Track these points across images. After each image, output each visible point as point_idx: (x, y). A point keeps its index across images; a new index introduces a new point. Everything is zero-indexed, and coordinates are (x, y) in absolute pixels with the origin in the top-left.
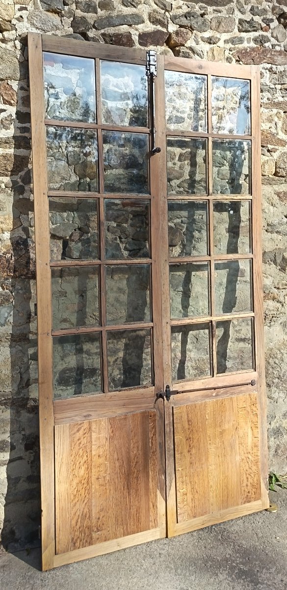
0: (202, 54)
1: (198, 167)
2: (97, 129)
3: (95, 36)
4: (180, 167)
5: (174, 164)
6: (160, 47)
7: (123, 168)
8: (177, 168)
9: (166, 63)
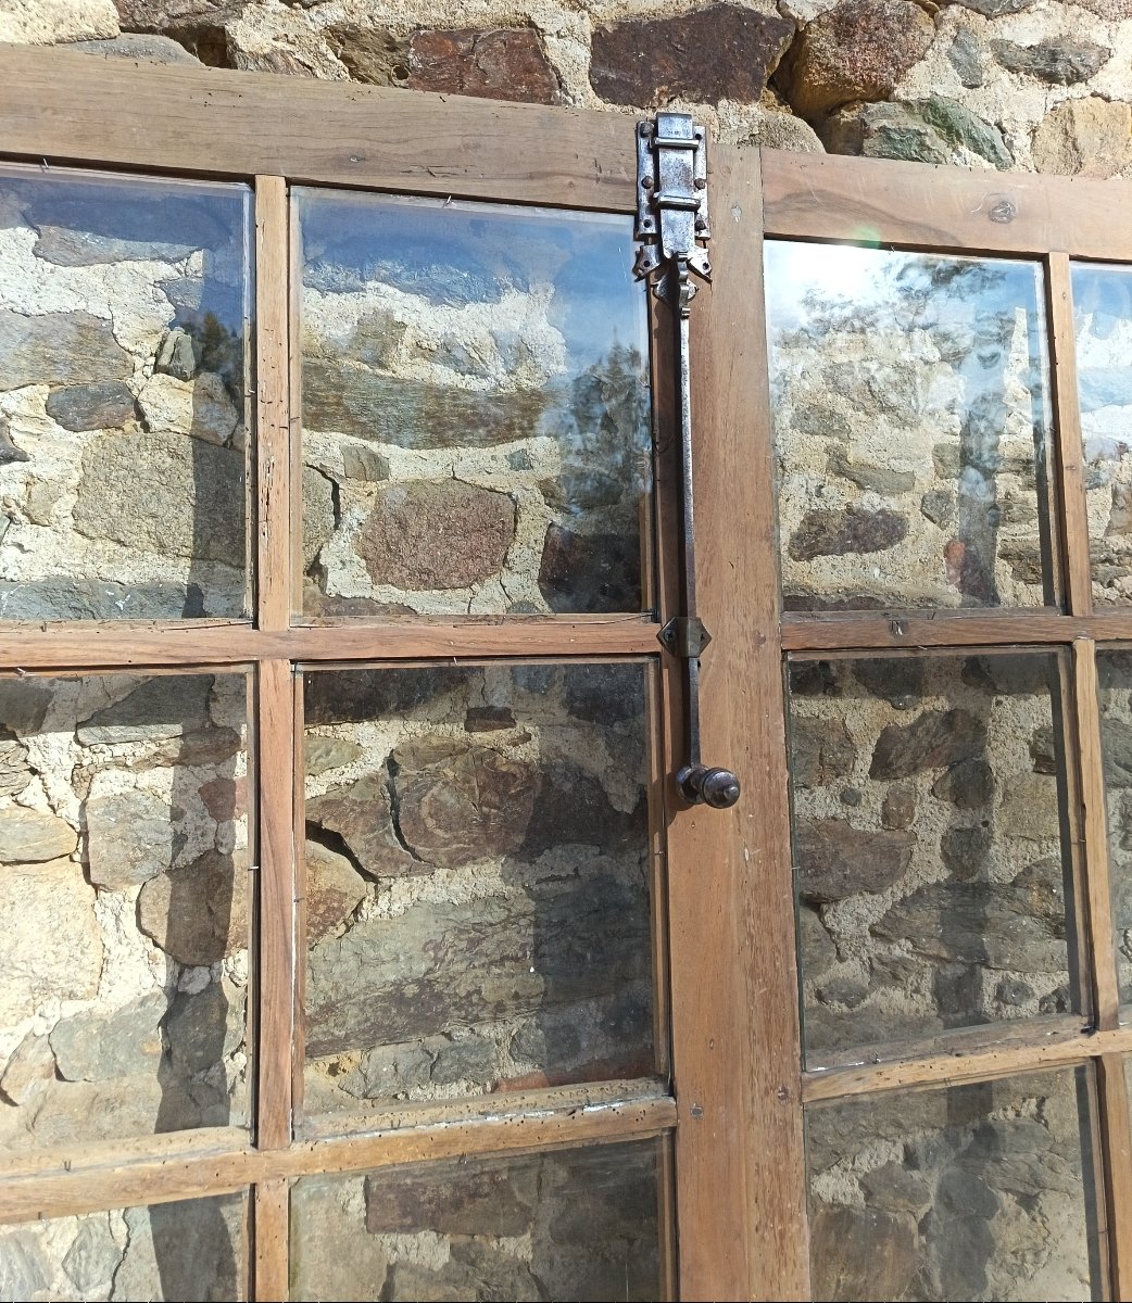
0: (999, 144)
1: (998, 798)
2: (256, 663)
3: (280, 45)
4: (886, 817)
5: (849, 798)
6: (735, 105)
7: (500, 852)
8: (866, 820)
9: (776, 193)
